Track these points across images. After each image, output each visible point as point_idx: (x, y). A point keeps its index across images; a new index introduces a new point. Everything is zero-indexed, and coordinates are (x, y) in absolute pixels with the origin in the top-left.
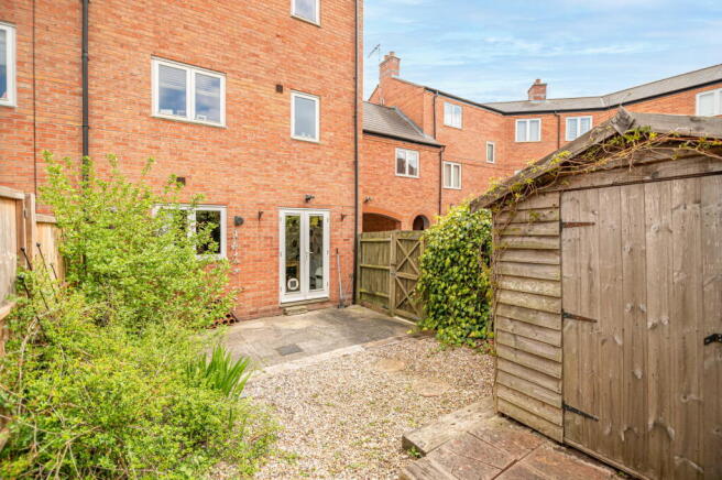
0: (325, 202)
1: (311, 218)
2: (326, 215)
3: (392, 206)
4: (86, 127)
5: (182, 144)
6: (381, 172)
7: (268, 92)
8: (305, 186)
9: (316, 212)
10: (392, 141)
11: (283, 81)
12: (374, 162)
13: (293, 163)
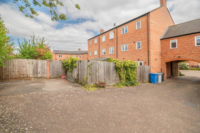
0: (142, 60)
1: (140, 63)
2: (143, 62)
3: (193, 57)
4: (117, 54)
5: (124, 54)
6: (187, 46)
7: (133, 44)
8: (138, 57)
9: (141, 62)
10: (192, 35)
11: (135, 41)
12: (183, 44)
13: (136, 54)
